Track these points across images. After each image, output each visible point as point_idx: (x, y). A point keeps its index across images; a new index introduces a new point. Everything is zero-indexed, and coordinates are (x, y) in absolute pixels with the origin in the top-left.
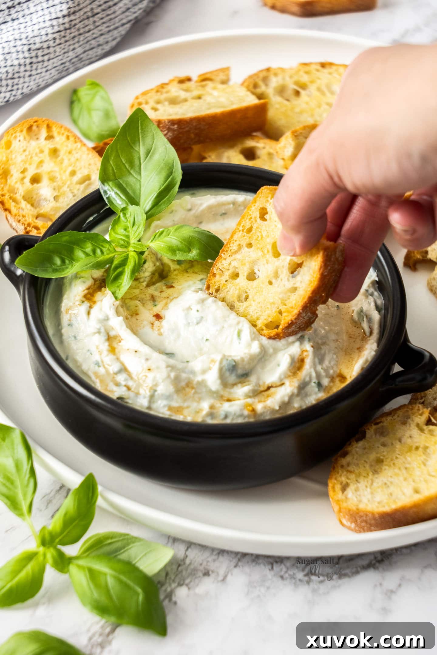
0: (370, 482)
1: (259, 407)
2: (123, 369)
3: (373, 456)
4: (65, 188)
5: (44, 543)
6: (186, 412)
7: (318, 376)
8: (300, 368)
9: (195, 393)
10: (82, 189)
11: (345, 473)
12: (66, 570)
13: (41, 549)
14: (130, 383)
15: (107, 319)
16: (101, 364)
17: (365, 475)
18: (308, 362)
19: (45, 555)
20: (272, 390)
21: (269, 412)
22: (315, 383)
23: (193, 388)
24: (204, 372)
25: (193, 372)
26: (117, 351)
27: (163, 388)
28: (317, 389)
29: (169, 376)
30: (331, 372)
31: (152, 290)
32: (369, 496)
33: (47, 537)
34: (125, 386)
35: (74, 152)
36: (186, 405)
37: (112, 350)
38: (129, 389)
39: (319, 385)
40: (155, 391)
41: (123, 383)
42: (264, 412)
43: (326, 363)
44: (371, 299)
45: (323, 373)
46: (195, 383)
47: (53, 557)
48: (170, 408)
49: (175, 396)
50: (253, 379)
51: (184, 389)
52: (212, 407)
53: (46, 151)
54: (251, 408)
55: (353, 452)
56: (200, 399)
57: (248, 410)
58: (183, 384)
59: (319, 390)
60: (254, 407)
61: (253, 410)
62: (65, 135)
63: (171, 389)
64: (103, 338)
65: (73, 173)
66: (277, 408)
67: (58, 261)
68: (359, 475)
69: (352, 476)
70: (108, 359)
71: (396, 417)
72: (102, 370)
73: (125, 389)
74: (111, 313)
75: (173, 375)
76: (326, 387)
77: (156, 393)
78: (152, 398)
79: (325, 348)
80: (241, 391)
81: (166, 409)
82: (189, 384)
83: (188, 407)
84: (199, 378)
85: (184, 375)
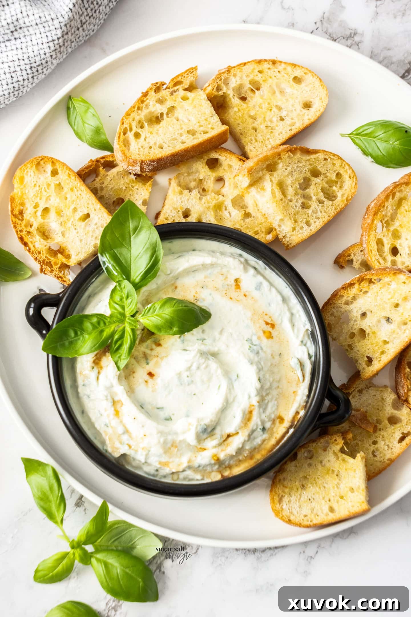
0: (299, 496)
1: (222, 456)
2: (126, 431)
3: (301, 475)
4: (69, 224)
5: (73, 547)
6: (171, 465)
7: (263, 422)
8: (249, 419)
9: (178, 450)
10: (83, 226)
11: (282, 487)
12: (89, 563)
13: (72, 551)
14: (131, 443)
15: (112, 386)
16: (109, 425)
17: (296, 490)
18: (255, 413)
19: (74, 554)
20: (230, 439)
21: (228, 458)
22: (260, 429)
23: (176, 447)
24: (184, 433)
25: (176, 434)
26: (120, 414)
27: (156, 450)
28: (262, 433)
29: (159, 442)
30: (273, 416)
31: (143, 348)
32: (298, 509)
33: (75, 544)
34: (127, 444)
35: (75, 190)
36: (171, 460)
37: (117, 413)
38: (130, 447)
39: (264, 429)
40: (149, 451)
41: (126, 442)
42: (225, 459)
43: (269, 410)
44: (304, 349)
45: (266, 419)
46: (177, 442)
47: (80, 556)
48: (160, 463)
49: (164, 456)
50: (218, 431)
51: (170, 448)
52: (189, 461)
53: (53, 186)
54: (216, 458)
55: (288, 469)
56: (181, 455)
57: (215, 460)
58: (169, 445)
59: (263, 433)
60: (218, 456)
61: (218, 459)
62: (67, 173)
63: (161, 451)
64: (110, 404)
65: (75, 210)
66: (234, 454)
67: (72, 334)
68: (291, 489)
69: (287, 490)
70: (114, 422)
71: (319, 444)
72: (110, 431)
73: (127, 447)
74: (115, 381)
75: (162, 440)
76: (269, 429)
77: (150, 453)
78: (147, 456)
79: (267, 398)
80: (211, 443)
81: (157, 463)
82: (174, 445)
83: (173, 462)
84: (181, 438)
85: (170, 438)
